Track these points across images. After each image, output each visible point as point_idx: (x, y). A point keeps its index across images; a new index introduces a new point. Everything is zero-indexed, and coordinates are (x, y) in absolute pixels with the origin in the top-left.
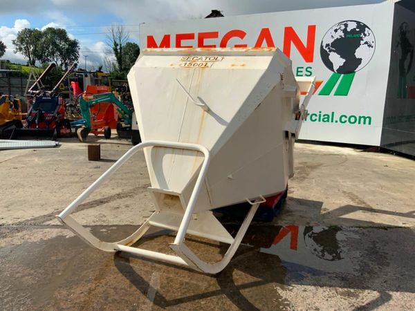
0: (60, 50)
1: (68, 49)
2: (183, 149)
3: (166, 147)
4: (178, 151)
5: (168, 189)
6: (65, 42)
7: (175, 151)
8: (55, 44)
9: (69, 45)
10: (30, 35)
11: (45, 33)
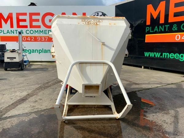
2: (96, 63)
3: (86, 63)
4: (93, 64)
5: (93, 83)
7: (92, 64)
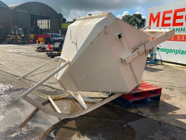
0: (137, 23)
1: (141, 23)
6: (140, 20)
8: (136, 21)
9: (142, 21)
10: (127, 18)
11: (133, 16)
